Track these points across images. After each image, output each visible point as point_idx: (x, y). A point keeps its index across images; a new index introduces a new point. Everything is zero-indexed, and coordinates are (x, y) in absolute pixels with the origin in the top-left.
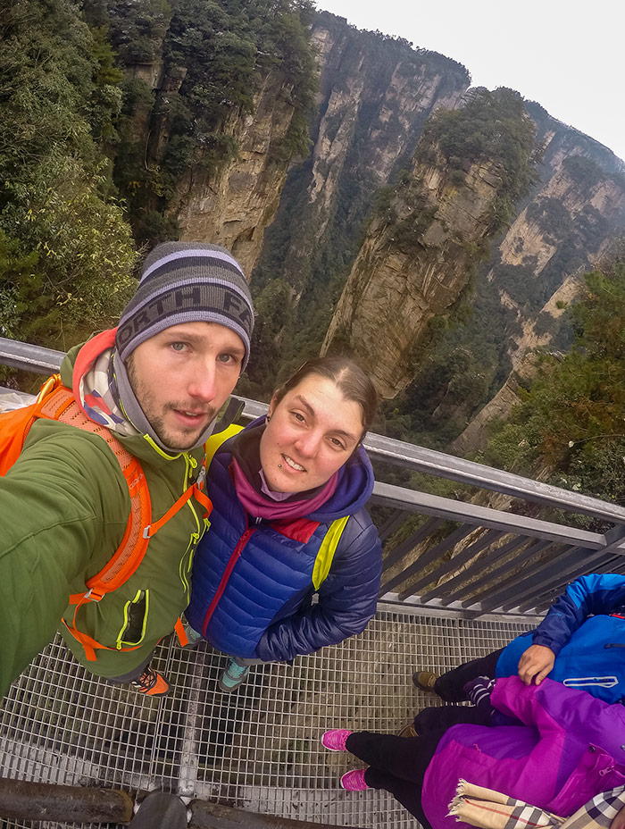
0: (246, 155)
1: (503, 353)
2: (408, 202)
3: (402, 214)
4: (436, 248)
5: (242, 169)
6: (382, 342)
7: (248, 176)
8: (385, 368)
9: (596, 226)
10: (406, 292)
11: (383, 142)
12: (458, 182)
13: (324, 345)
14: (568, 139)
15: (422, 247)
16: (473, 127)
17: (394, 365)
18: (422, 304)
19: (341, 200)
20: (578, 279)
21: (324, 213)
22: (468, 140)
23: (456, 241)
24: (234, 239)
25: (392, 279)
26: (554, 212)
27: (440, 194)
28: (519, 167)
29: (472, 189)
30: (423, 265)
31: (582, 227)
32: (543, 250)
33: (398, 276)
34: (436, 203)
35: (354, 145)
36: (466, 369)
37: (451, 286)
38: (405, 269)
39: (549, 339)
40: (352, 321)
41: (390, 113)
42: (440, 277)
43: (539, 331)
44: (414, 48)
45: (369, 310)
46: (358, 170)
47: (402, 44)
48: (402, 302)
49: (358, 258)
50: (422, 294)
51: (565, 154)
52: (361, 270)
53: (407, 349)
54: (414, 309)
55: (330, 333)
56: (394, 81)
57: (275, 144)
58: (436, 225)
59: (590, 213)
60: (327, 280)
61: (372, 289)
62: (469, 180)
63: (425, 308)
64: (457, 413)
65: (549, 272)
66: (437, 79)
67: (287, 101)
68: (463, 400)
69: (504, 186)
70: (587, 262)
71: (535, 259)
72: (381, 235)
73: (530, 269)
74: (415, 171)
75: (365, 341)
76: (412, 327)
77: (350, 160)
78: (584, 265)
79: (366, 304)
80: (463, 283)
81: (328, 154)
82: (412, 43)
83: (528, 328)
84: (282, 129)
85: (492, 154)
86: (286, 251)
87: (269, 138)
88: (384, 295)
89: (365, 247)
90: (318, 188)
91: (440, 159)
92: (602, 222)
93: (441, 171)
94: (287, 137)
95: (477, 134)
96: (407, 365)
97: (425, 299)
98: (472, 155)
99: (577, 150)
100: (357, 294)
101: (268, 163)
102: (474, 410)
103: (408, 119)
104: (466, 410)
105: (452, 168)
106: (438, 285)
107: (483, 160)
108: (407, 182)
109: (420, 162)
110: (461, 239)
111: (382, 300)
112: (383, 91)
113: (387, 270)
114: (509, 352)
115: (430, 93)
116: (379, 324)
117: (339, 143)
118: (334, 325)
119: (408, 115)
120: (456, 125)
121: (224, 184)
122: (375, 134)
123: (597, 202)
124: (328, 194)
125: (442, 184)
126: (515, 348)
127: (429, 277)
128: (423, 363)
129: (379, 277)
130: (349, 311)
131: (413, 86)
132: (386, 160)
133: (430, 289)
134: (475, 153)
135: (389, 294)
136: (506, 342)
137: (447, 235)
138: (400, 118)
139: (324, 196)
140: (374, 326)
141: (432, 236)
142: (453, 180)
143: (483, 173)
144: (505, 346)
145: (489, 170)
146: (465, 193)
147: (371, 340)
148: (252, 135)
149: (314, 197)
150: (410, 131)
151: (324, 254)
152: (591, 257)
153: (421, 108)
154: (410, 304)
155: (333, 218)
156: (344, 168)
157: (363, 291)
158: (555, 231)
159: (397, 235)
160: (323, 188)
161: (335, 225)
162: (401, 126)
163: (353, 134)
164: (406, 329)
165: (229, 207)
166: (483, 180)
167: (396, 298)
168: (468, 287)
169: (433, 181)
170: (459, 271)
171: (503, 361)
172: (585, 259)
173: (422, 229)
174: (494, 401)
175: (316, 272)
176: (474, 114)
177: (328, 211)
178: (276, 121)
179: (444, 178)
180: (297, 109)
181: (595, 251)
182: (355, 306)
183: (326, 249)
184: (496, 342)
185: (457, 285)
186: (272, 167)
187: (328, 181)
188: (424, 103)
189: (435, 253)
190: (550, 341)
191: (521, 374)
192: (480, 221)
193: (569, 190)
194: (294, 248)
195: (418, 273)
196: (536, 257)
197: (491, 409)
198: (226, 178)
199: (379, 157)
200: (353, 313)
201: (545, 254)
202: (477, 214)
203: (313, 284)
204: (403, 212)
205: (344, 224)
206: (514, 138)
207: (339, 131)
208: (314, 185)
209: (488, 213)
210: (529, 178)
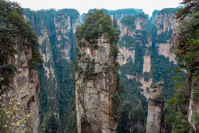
0: (20, 70)
1: (139, 95)
2: (84, 62)
3: (84, 67)
4: (101, 72)
5: (21, 75)
6: (100, 115)
7: (24, 77)
8: (106, 124)
9: (143, 35)
10: (99, 93)
11: (63, 47)
12: (96, 47)
13: (78, 128)
14: (118, 14)
15: (96, 75)
16: (91, 27)
17: (108, 121)
18: (106, 94)
19: (58, 73)
20: (148, 55)
21: (54, 80)
22: (92, 32)
23: (106, 67)
24: (27, 103)
25: (92, 91)
26: (127, 39)
27: (93, 54)
28: (112, 31)
29: (102, 47)
30: (100, 80)
31: (138, 38)
32: (131, 53)
33: (93, 88)
34: (93, 58)
35: (54, 53)
36: (131, 108)
37: (112, 82)
38: (94, 85)
39: (152, 80)
40: (85, 113)
41: (60, 36)
42: (107, 81)
43: (147, 80)
44: (56, 10)
45: (89, 106)
46: (59, 60)
47: (52, 11)
48: (99, 97)
49: (76, 89)
50: (105, 90)
51: (120, 19)
52: (79, 93)
53: (110, 112)
54: (104, 96)
55: (79, 122)
56: (56, 25)
57: (29, 62)
58: (97, 65)
59: (138, 32)
60: (66, 103)
61: (87, 98)
62: (99, 45)
63: (108, 94)
64: (138, 126)
65: (137, 59)
66: (69, 18)
67: (27, 45)
68: (137, 120)
69: (111, 40)
70: (147, 48)
71: (130, 58)
72: (80, 78)
73: (131, 62)
74: (81, 51)
75: (93, 118)
76: (107, 103)
77: (55, 58)
78: (147, 49)
79: (87, 104)
80: (116, 79)
81: (46, 59)
82: (55, 9)
83: (142, 81)
84: (30, 56)
85: (102, 32)
86: (46, 100)
87: (26, 60)
88: (92, 98)
89: (77, 84)
90: (48, 72)
91: (87, 43)
92: (143, 32)
93: (89, 47)
94: (33, 57)
95: (94, 29)
96: (113, 118)
97: (106, 91)
98: (96, 36)
99: (122, 16)
100: (82, 102)
101: (30, 70)
102: (144, 122)
103: (67, 36)
104: (141, 123)
105: (92, 44)
106: (108, 84)
107: (100, 36)
108: (80, 56)
109: (81, 47)
110: (107, 65)
111: (92, 100)
112: (54, 30)
113: (89, 88)
114: (141, 93)
115: (69, 24)
116: (95, 109)
117: (48, 54)
118: (79, 118)
119: (66, 34)
120: (86, 29)
121: (16, 83)
122: (59, 46)
123: (138, 27)
124: (53, 73)
125: (92, 51)
126: (143, 90)
127: (104, 83)
128: (118, 114)
129: (87, 92)
130: (82, 110)
131: (63, 24)
132: (67, 53)
133: (106, 87)
134: (96, 35)
135: (93, 96)
136: (138, 90)
137: (102, 66)
138: (64, 37)
139: (51, 74)
140: (94, 111)
141: (97, 69)
142: (94, 48)
143: (102, 40)
144: (139, 92)
145: (104, 38)
146: (101, 50)
147: (95, 116)
148: (19, 61)
149: (48, 76)
150: (69, 40)
151: (61, 95)
152: (147, 46)
153: (69, 30)
154: (102, 96)
155: (58, 80)
156: (54, 61)
157: (84, 100)
158: (131, 45)
159: (86, 75)
160: (49, 72)
161: (60, 82)
162: (66, 39)
163: (51, 49)
164: (106, 105)
165: (21, 92)
166: (104, 42)
167: (96, 97)
168: (118, 79)
169: (88, 51)
170: (112, 75)
171: (141, 98)
172: (146, 47)
173: (93, 69)
174: (149, 114)
175: (61, 102)
176: (89, 23)
177: (55, 79)
178: (26, 54)
179: (91, 48)
180: (32, 46)
181: (147, 43)
182: (83, 107)
183: (61, 92)
184: (135, 92)
185: (114, 81)
186: (32, 70)
187: (51, 68)
188: (69, 28)
189: (102, 74)
190: (153, 80)
191: (152, 98)
192: (110, 56)
193: (128, 30)
194: (49, 97)
195: (99, 84)
196: (130, 57)
197: (150, 117)
198: (15, 81)
199: (64, 53)
200: (84, 110)
201: (132, 54)
202: (108, 54)
203: (62, 107)
204: (83, 66)
205: (63, 81)
206: (106, 23)
207: (46, 50)
208: (46, 72)
209: (111, 52)
210: (117, 33)
